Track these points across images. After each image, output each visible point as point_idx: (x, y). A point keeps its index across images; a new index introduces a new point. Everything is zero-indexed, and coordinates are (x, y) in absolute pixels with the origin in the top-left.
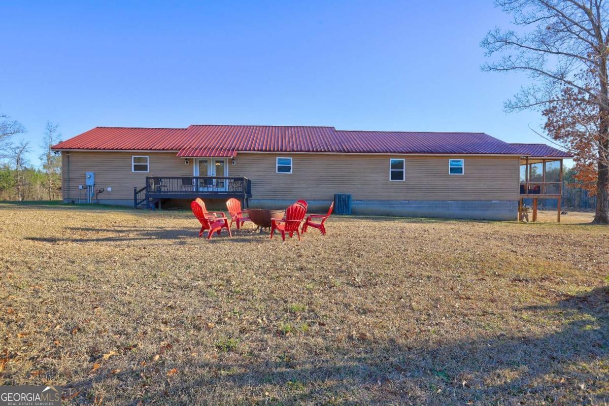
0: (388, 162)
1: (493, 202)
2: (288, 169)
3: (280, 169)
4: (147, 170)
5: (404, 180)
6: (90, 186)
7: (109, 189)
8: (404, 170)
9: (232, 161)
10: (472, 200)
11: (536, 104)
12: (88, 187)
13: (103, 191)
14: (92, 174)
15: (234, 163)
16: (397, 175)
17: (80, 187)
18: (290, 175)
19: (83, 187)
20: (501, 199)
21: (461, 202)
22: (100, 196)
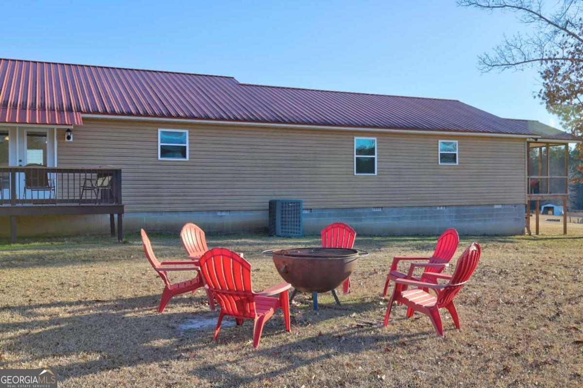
0: (351, 143)
1: (496, 207)
2: (182, 152)
3: (165, 151)
5: (376, 174)
8: (376, 156)
9: (65, 133)
10: (470, 206)
11: (525, 62)
15: (69, 138)
16: (365, 166)
18: (184, 164)
20: (504, 203)
21: (454, 208)
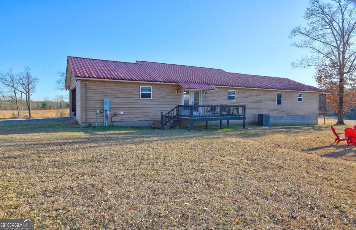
0: (276, 95)
4: (150, 97)
6: (106, 111)
7: (122, 113)
8: (282, 99)
12: (105, 112)
13: (116, 115)
14: (108, 100)
15: (205, 93)
17: (98, 112)
19: (100, 111)
20: (313, 114)
21: (301, 116)
22: (114, 119)
